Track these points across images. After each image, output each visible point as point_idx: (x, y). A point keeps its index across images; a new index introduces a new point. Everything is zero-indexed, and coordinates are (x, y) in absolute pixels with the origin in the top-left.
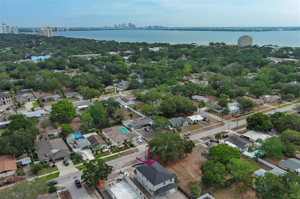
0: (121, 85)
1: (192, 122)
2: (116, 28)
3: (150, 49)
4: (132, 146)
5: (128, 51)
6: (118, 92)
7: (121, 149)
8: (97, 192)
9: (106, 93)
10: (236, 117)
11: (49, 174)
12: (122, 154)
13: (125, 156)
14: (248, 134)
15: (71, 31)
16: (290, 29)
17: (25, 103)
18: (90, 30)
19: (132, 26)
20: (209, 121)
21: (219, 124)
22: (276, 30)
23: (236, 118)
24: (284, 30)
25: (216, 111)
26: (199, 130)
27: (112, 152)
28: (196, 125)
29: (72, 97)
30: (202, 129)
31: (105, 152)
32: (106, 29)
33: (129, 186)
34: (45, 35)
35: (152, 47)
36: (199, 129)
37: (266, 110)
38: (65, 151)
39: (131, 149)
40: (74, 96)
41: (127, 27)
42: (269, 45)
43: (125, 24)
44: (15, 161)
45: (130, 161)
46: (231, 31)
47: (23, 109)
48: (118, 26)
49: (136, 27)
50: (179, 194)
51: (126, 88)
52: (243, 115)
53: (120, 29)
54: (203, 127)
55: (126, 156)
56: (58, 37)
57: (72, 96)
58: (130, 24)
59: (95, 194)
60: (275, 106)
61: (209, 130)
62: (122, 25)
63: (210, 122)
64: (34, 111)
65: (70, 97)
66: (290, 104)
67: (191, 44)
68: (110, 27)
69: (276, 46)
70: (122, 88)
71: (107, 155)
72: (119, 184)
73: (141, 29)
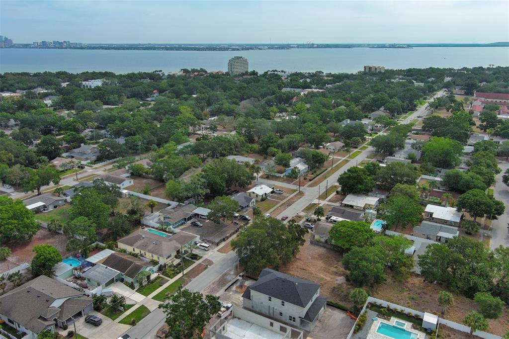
0: (83, 153)
1: (259, 199)
3: (84, 83)
4: (195, 257)
6: (81, 167)
7: (180, 267)
10: (310, 180)
12: (188, 276)
13: (196, 278)
14: (349, 201)
16: (276, 47)
20: (281, 192)
21: (297, 194)
22: (260, 49)
23: (312, 182)
24: (269, 48)
25: (277, 176)
26: (277, 209)
27: (169, 277)
28: (267, 202)
30: (280, 206)
31: (155, 280)
33: (249, 324)
35: (86, 80)
36: (275, 207)
37: (338, 163)
38: (79, 298)
39: (197, 262)
42: (273, 71)
46: (195, 50)
51: (94, 158)
52: (318, 175)
54: (278, 203)
55: (198, 277)
60: (344, 157)
61: (290, 205)
63: (283, 194)
66: (359, 152)
67: (153, 72)
69: (282, 71)
70: (87, 159)
71: (163, 284)
72: (229, 327)
73: (26, 46)
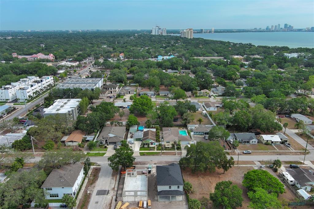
0: (217, 90)
1: (264, 142)
2: (268, 30)
3: (286, 54)
4: (178, 149)
5: (257, 55)
6: (210, 97)
7: (166, 149)
8: (118, 176)
9: (196, 96)
11: (98, 152)
12: (163, 153)
13: (165, 156)
15: (216, 32)
17: (126, 95)
18: (236, 32)
19: (288, 28)
26: (265, 152)
27: (157, 149)
28: (268, 146)
29: (164, 96)
31: (151, 148)
32: (256, 31)
33: (146, 181)
34: (186, 37)
38: (119, 138)
39: (176, 151)
40: (167, 95)
41: (282, 28)
43: (279, 25)
44: (83, 136)
45: (165, 161)
47: (120, 100)
48: (270, 27)
49: (294, 28)
50: (184, 203)
53: (273, 31)
56: (197, 38)
57: (164, 94)
58: (286, 25)
59: (116, 178)
61: (280, 155)
62: (276, 26)
63: (289, 147)
64: (125, 102)
65: (163, 95)
68: (260, 29)
70: (217, 93)
71: (151, 150)
72: (139, 176)
